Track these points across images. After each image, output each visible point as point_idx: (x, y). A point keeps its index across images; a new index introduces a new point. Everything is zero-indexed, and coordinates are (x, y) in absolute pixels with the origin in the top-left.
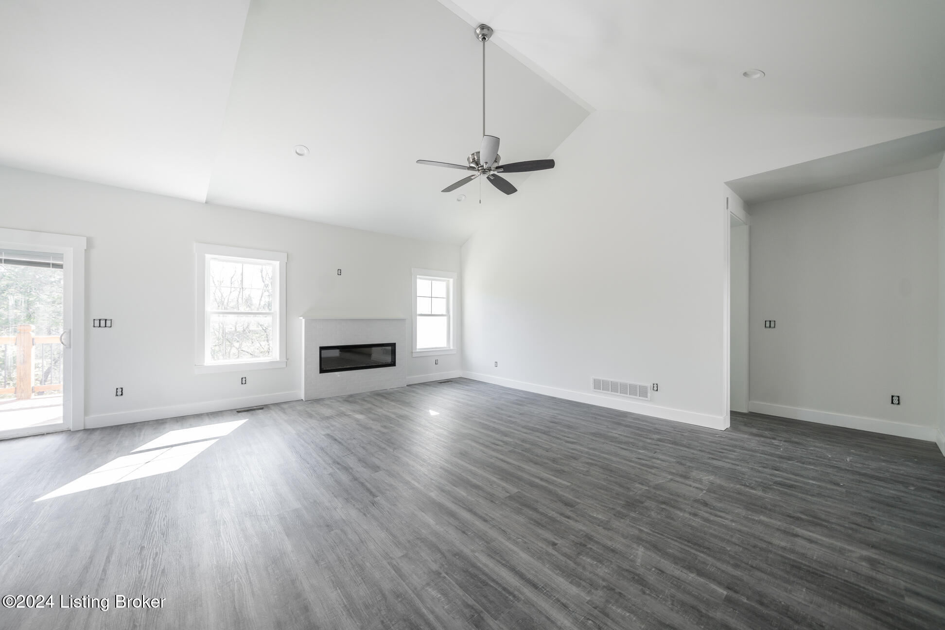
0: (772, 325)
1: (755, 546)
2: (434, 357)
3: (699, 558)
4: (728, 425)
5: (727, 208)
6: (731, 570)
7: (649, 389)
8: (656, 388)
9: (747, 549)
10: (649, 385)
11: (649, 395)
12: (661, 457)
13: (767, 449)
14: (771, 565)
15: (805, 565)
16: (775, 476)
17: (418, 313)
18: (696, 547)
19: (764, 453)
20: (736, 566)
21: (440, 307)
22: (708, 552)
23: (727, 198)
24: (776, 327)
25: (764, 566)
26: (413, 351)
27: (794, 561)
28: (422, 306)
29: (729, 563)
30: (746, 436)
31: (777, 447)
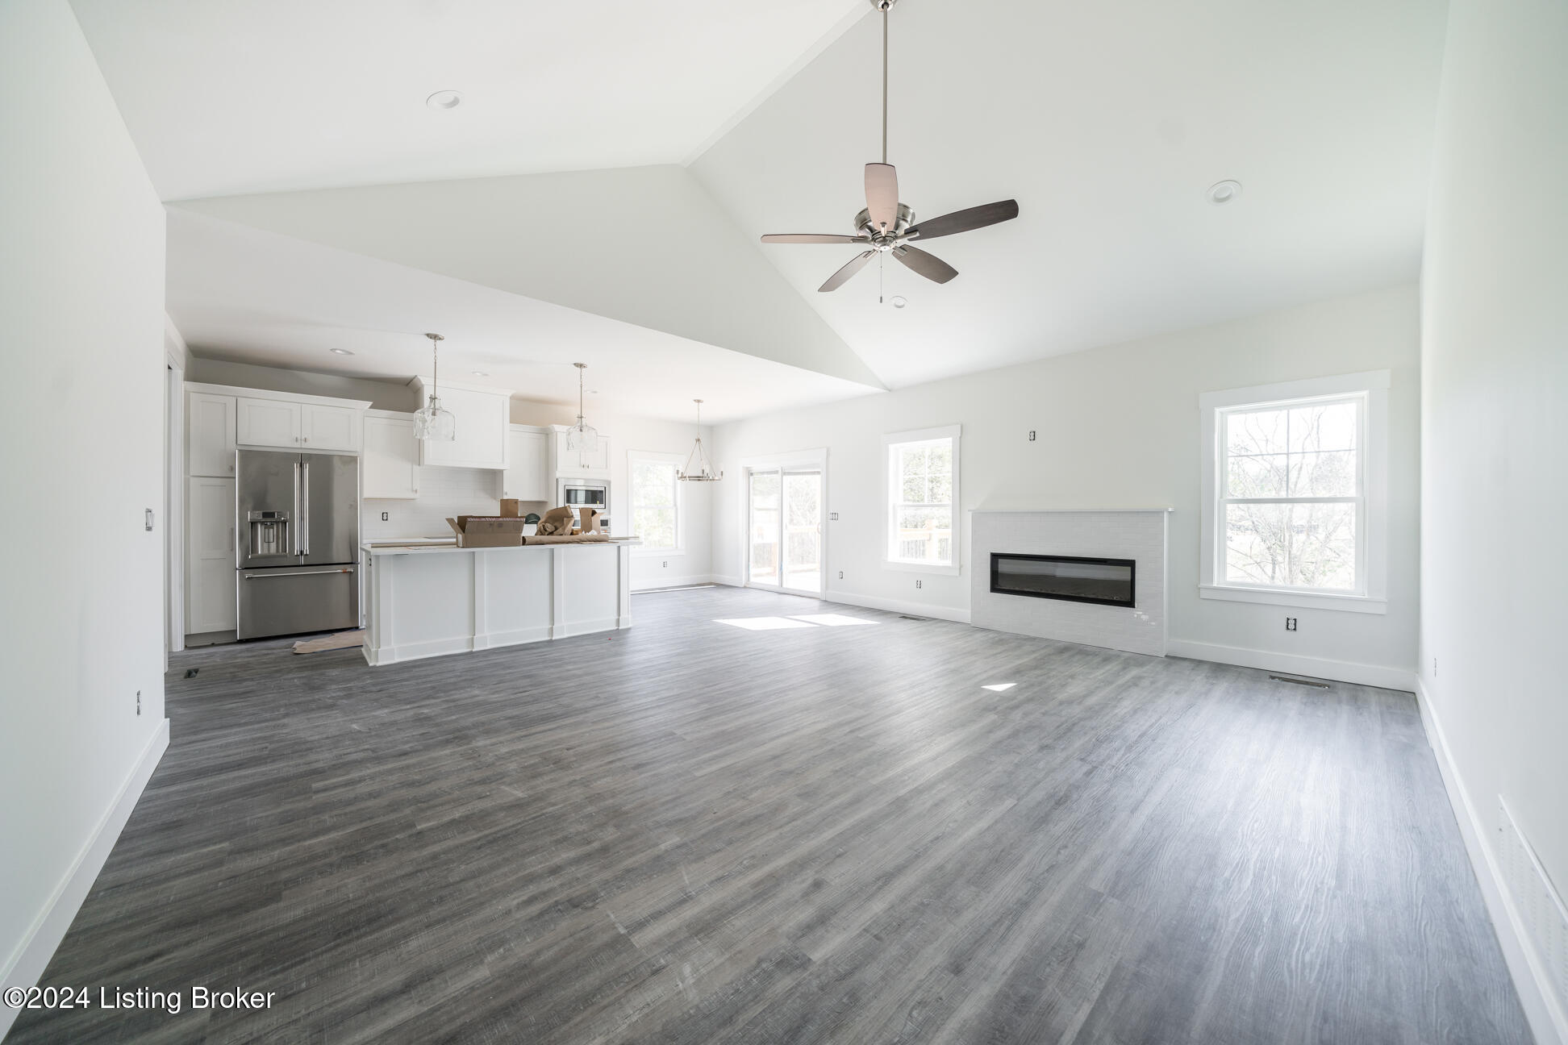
1: (441, 900)
2: (1283, 611)
3: (473, 832)
6: (436, 848)
9: (445, 887)
14: (404, 891)
15: (365, 934)
18: (490, 838)
20: (435, 856)
22: (475, 845)
25: (410, 884)
27: (382, 927)
29: (444, 853)
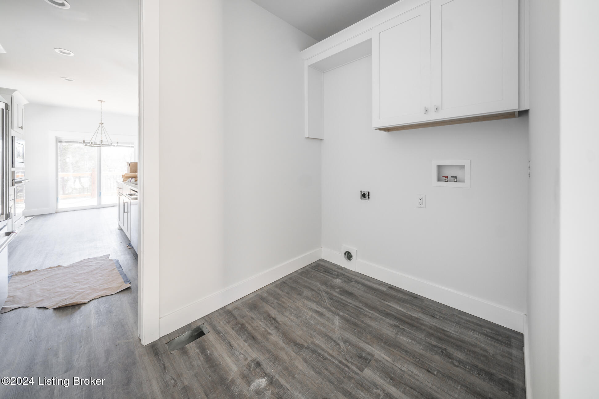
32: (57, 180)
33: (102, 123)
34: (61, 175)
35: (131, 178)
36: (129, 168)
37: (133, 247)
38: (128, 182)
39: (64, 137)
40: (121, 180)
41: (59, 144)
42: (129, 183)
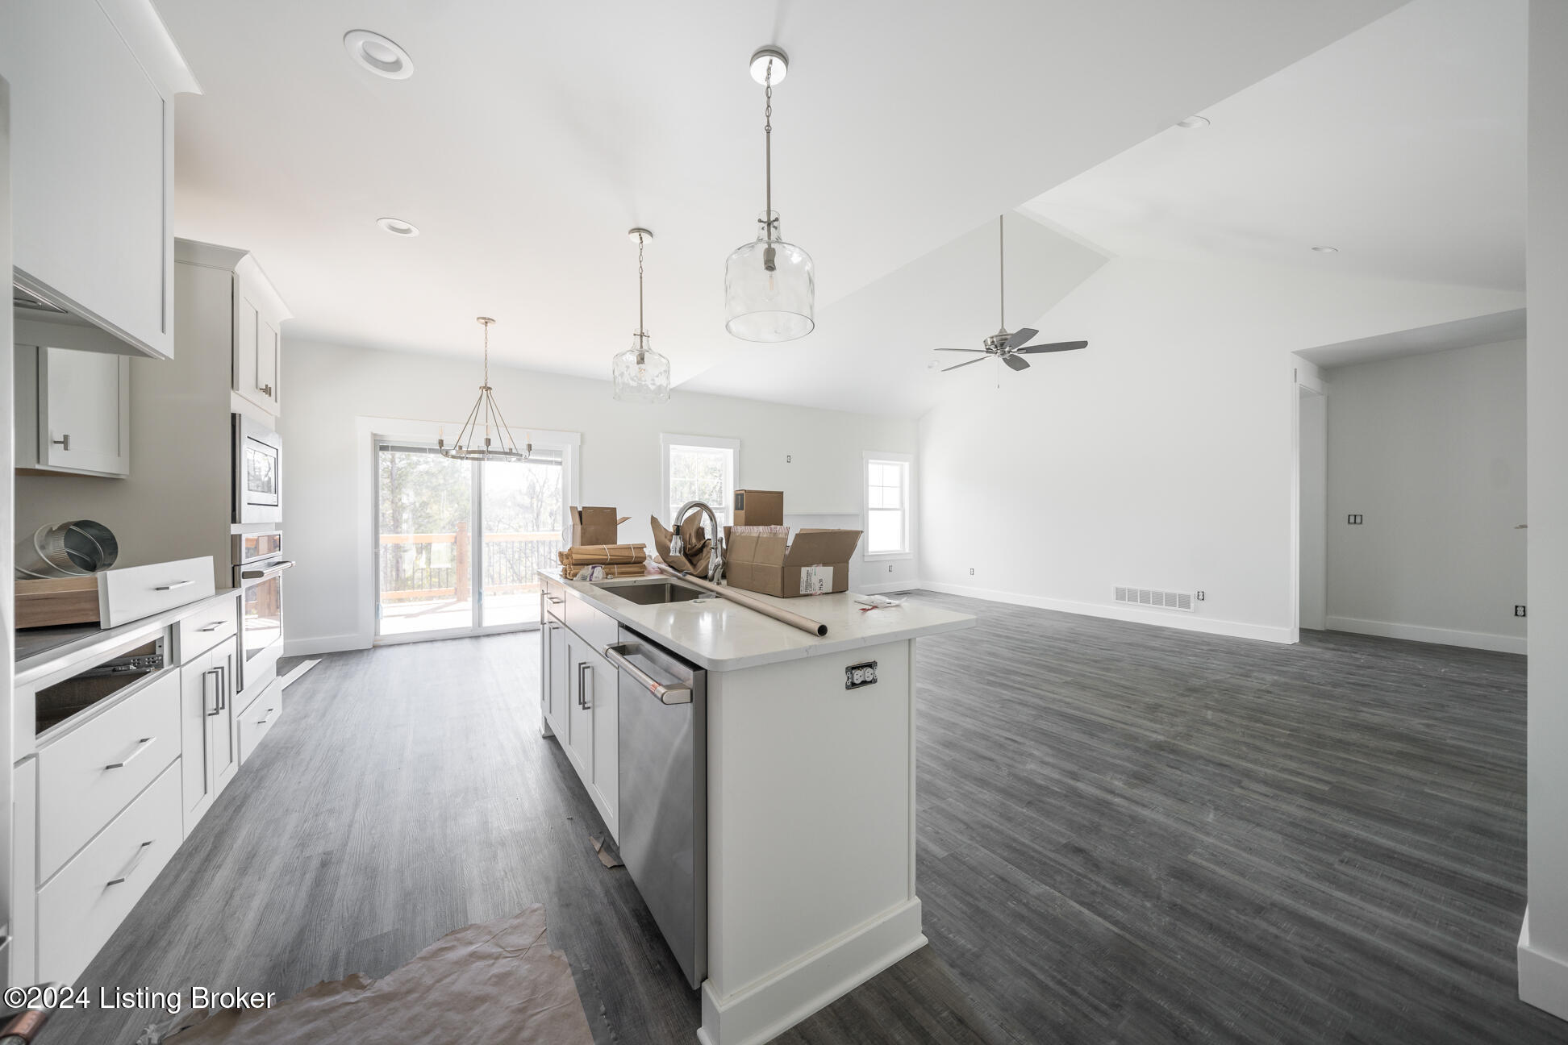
0: (1358, 520)
2: (887, 564)
4: (1297, 640)
5: (1296, 381)
7: (1192, 599)
8: (1202, 596)
10: (1193, 593)
11: (1192, 605)
12: (1215, 662)
13: (1346, 660)
16: (1348, 678)
17: (870, 506)
19: (1338, 662)
21: (892, 499)
23: (1296, 369)
24: (1363, 522)
26: (865, 554)
28: (874, 499)
30: (1320, 650)
31: (1358, 659)
32: (377, 555)
33: (488, 386)
34: (386, 539)
35: (591, 566)
36: (579, 527)
37: (626, 862)
38: (584, 579)
39: (394, 436)
40: (555, 571)
41: (381, 453)
42: (587, 583)
